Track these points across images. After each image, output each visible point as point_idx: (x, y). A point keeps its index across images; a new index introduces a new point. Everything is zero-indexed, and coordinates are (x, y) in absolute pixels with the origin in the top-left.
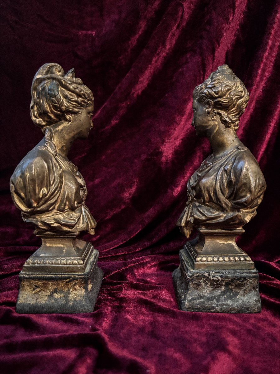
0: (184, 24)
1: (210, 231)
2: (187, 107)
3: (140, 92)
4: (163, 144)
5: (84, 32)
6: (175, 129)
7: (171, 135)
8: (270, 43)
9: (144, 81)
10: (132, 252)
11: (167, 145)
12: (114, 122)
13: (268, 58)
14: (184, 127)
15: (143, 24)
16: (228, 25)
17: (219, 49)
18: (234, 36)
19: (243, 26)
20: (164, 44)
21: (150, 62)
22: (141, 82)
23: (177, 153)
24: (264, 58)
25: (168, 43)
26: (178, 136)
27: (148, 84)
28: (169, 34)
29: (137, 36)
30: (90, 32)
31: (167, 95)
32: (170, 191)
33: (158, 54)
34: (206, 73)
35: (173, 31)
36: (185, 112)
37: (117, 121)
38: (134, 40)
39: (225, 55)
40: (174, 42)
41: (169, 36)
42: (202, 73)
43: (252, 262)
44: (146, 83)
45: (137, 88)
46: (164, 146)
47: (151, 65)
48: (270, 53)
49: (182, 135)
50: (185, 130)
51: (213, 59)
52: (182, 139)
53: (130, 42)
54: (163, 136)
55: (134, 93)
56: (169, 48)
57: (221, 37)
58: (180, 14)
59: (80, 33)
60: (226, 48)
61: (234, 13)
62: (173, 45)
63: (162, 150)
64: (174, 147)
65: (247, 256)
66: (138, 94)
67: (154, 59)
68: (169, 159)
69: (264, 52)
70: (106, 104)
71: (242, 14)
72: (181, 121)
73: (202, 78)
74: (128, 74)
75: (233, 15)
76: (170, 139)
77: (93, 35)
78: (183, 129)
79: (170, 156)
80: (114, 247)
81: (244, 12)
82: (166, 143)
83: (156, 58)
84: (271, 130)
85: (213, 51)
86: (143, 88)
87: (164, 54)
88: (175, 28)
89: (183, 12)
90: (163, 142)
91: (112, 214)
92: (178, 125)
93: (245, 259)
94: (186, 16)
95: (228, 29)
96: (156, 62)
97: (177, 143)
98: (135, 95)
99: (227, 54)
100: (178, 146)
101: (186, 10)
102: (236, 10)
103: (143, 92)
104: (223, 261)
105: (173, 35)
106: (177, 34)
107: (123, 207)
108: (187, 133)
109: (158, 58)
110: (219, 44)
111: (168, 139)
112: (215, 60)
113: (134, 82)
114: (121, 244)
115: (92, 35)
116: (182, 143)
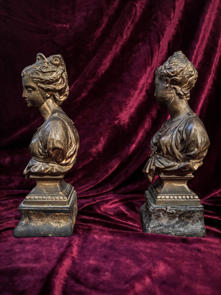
0: (137, 19)
1: (168, 176)
2: (139, 84)
3: (103, 72)
4: (121, 112)
5: (60, 25)
6: (130, 101)
7: (127, 105)
8: (201, 35)
9: (107, 63)
10: (99, 193)
11: (125, 112)
12: (84, 95)
13: (199, 47)
14: (137, 99)
15: (106, 20)
16: (170, 21)
17: (163, 40)
18: (175, 30)
19: (181, 22)
20: (122, 35)
21: (111, 49)
22: (104, 64)
23: (132, 118)
24: (197, 47)
25: (124, 34)
26: (132, 106)
27: (110, 66)
28: (125, 27)
29: (101, 29)
30: (64, 25)
31: (124, 74)
32: (127, 147)
33: (117, 43)
34: (153, 58)
35: (128, 25)
36: (137, 87)
37: (86, 94)
38: (99, 32)
39: (167, 44)
40: (129, 34)
41: (126, 29)
42: (150, 57)
43: (199, 200)
44: (108, 65)
45: (101, 68)
46: (122, 113)
47: (112, 51)
48: (201, 44)
49: (136, 105)
50: (138, 101)
51: (159, 47)
52: (135, 108)
53: (96, 34)
54: (121, 106)
55: (99, 73)
56: (126, 38)
57: (165, 31)
58: (134, 12)
59: (57, 26)
60: (169, 40)
61: (174, 12)
62: (128, 36)
63: (120, 116)
64: (129, 113)
65: (195, 195)
66: (102, 73)
67: (114, 47)
68: (126, 123)
69: (197, 43)
70: (77, 81)
71: (181, 12)
72: (134, 94)
73: (150, 62)
74: (94, 58)
75: (174, 14)
76: (127, 108)
77: (68, 27)
78: (136, 100)
79: (127, 121)
80: (85, 190)
81: (182, 11)
82: (124, 110)
83: (116, 46)
84: (202, 101)
85: (159, 41)
86: (106, 69)
87: (121, 43)
88: (130, 23)
89: (136, 10)
90: (121, 110)
91: (82, 165)
92: (132, 97)
93: (194, 197)
94: (139, 14)
95: (170, 24)
96: (116, 49)
97: (132, 110)
98: (100, 74)
99: (169, 43)
100: (133, 113)
101: (138, 9)
102: (176, 10)
103: (106, 72)
104: (177, 199)
105: (129, 28)
106: (132, 27)
107: (91, 159)
108: (139, 103)
109: (117, 46)
110: (163, 36)
111: (125, 108)
112: (160, 48)
113: (99, 64)
114: (91, 187)
115: (66, 27)
116: (135, 110)
